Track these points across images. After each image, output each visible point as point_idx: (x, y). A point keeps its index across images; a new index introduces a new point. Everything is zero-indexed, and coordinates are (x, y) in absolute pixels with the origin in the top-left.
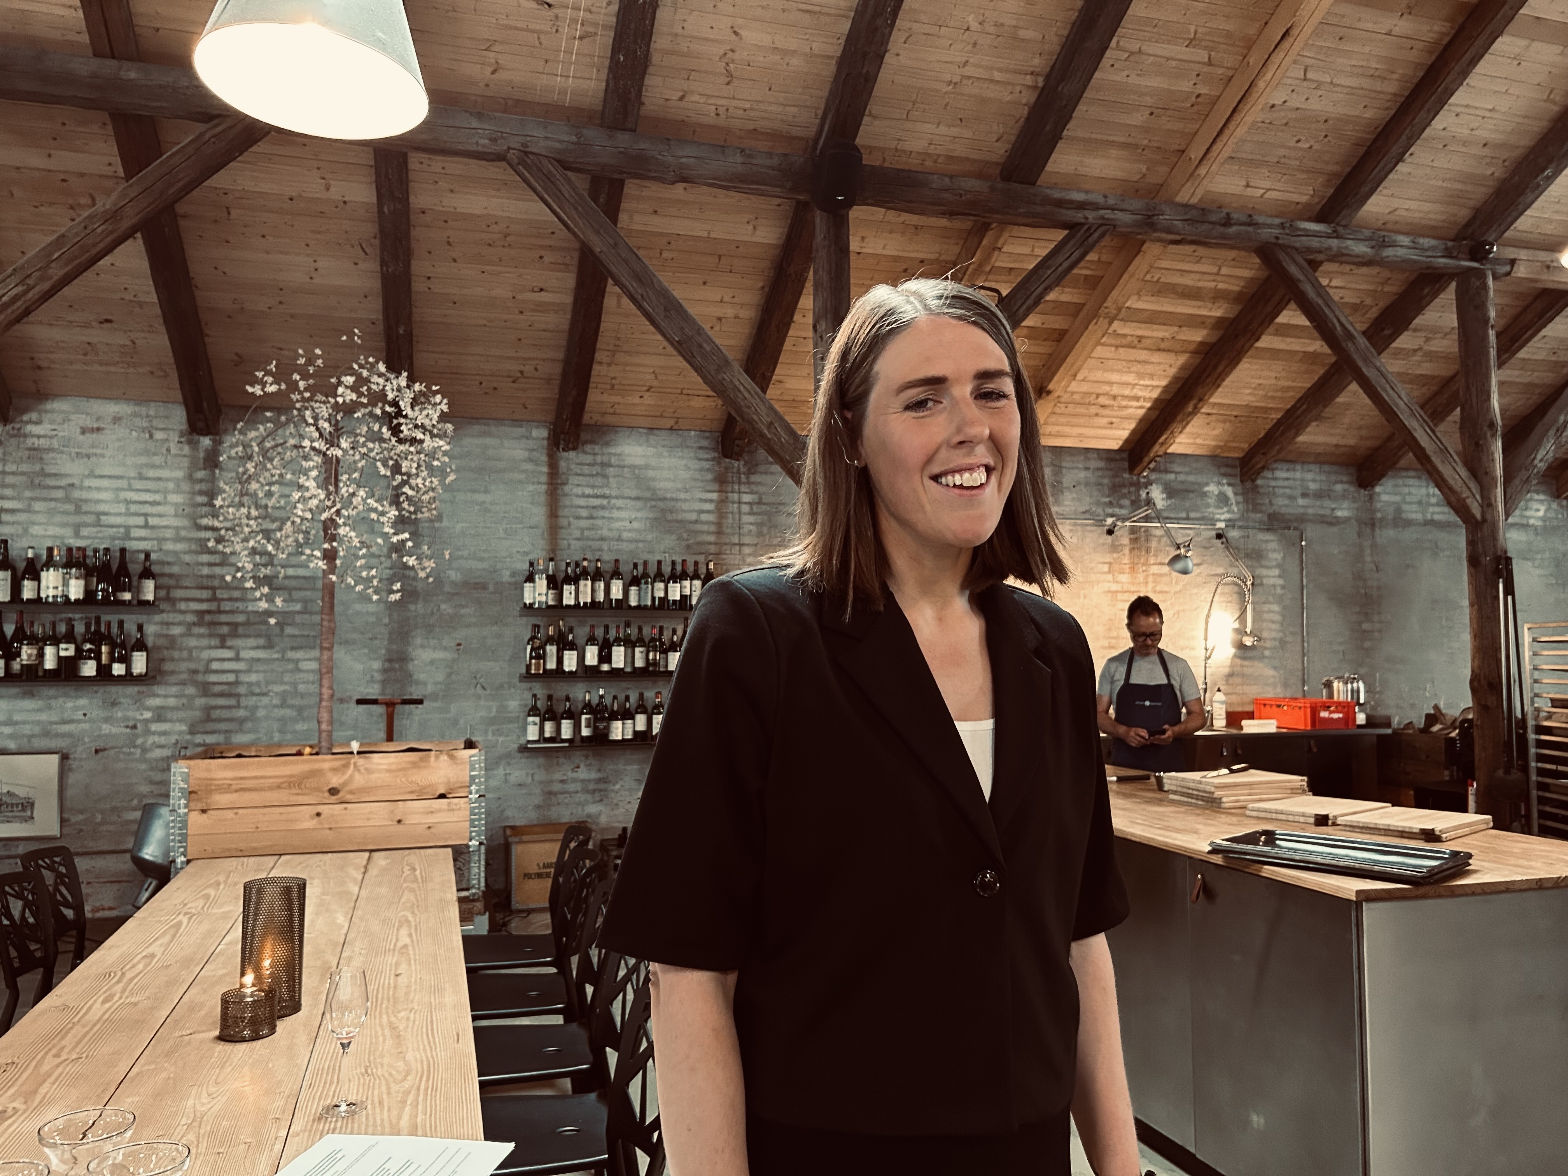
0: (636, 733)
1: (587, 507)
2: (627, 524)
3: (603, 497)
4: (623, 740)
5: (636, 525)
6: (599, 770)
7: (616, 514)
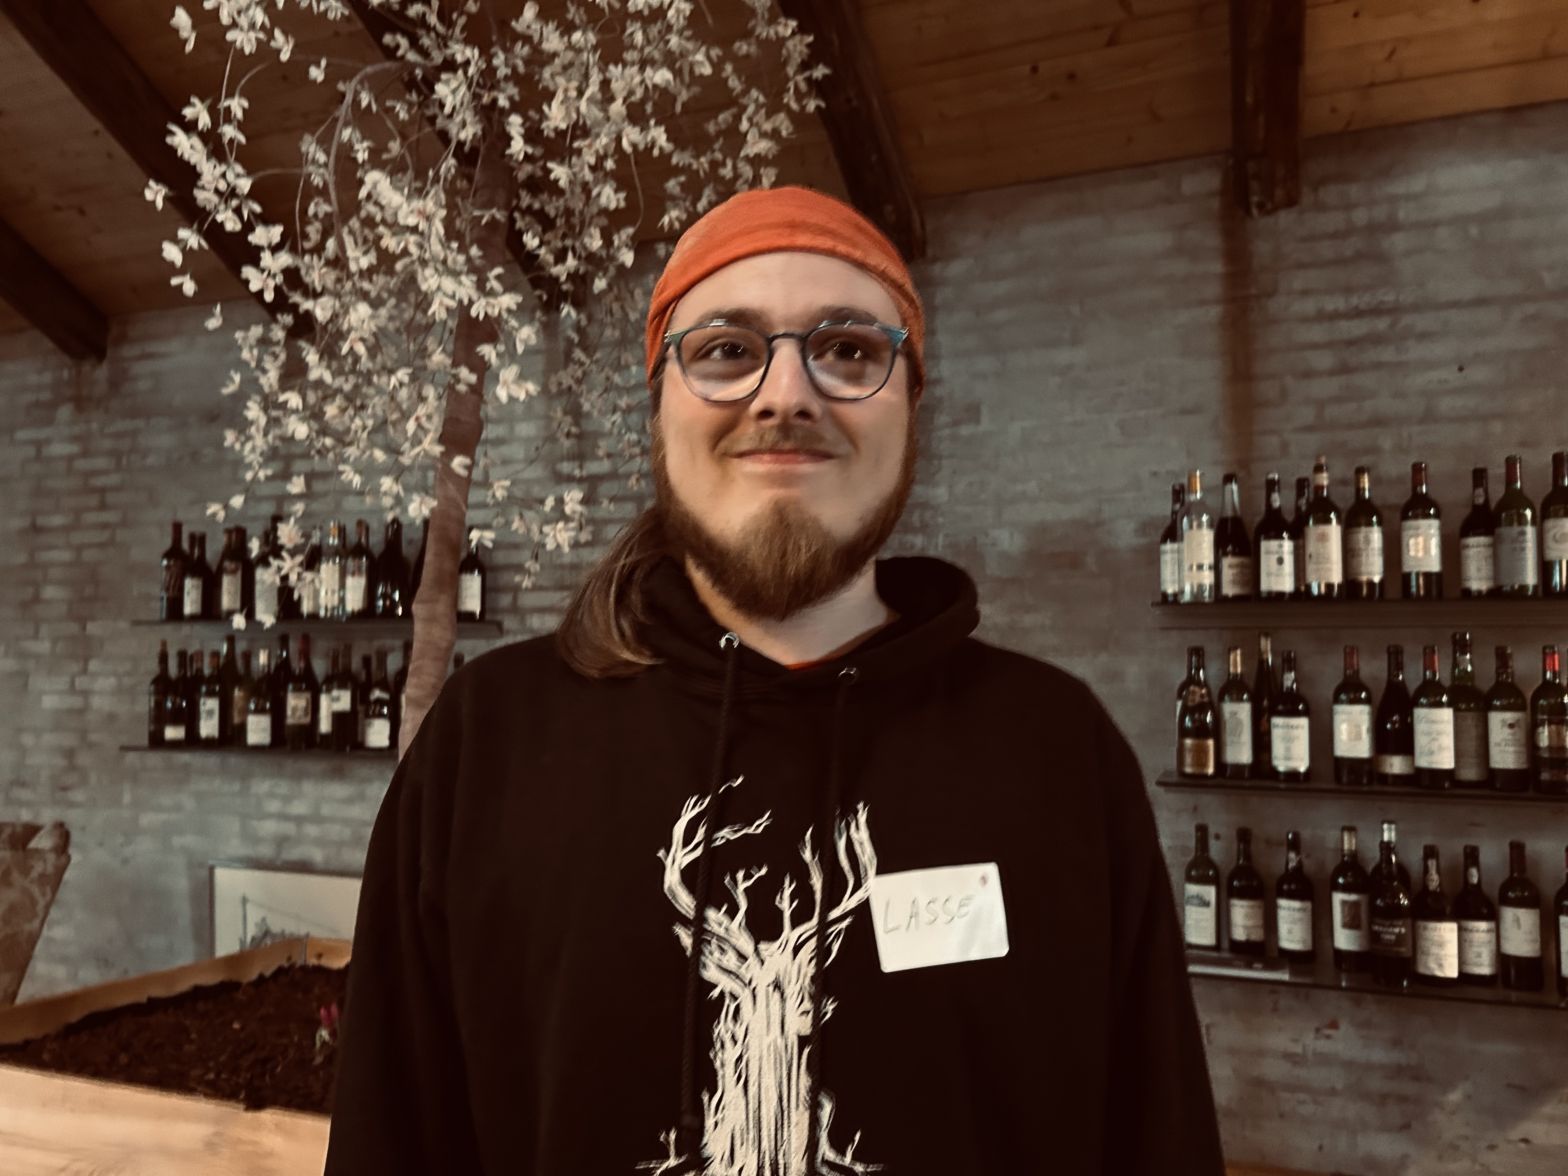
0: (1502, 959)
1: (1329, 345)
2: (1450, 375)
3: (1376, 311)
4: (1465, 978)
5: (1479, 374)
6: (1396, 1043)
7: (1415, 351)
